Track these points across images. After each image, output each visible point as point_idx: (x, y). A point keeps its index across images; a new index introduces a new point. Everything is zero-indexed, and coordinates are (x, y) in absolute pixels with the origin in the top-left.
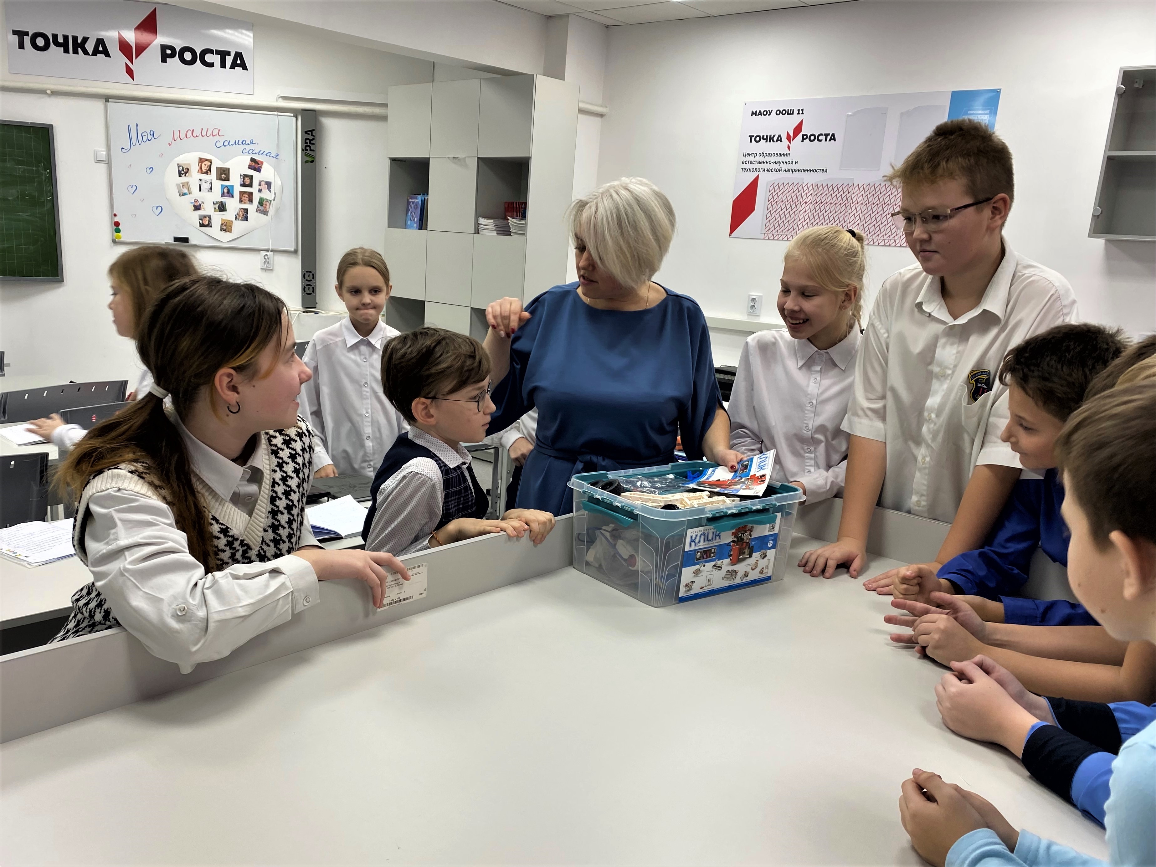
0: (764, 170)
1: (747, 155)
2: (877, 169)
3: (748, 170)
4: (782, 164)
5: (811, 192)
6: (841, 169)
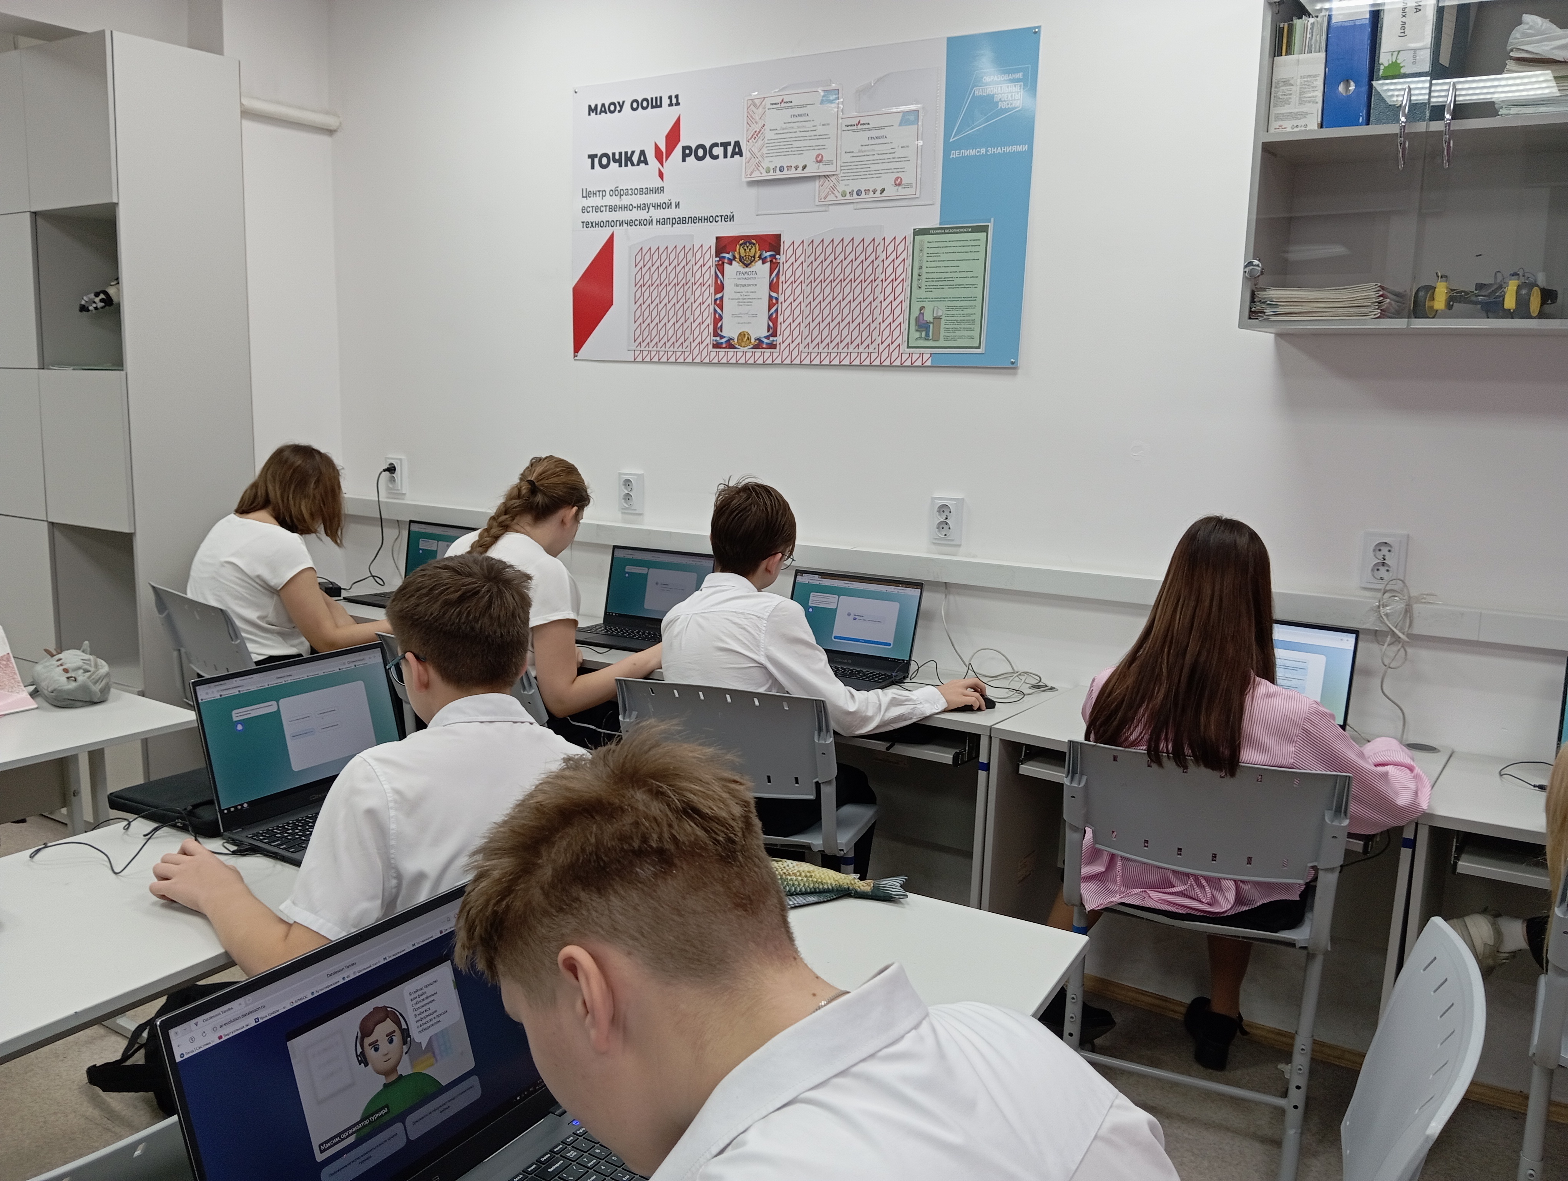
0: (621, 223)
1: (587, 194)
2: (823, 208)
3: (594, 224)
4: (652, 208)
5: (710, 263)
6: (759, 213)
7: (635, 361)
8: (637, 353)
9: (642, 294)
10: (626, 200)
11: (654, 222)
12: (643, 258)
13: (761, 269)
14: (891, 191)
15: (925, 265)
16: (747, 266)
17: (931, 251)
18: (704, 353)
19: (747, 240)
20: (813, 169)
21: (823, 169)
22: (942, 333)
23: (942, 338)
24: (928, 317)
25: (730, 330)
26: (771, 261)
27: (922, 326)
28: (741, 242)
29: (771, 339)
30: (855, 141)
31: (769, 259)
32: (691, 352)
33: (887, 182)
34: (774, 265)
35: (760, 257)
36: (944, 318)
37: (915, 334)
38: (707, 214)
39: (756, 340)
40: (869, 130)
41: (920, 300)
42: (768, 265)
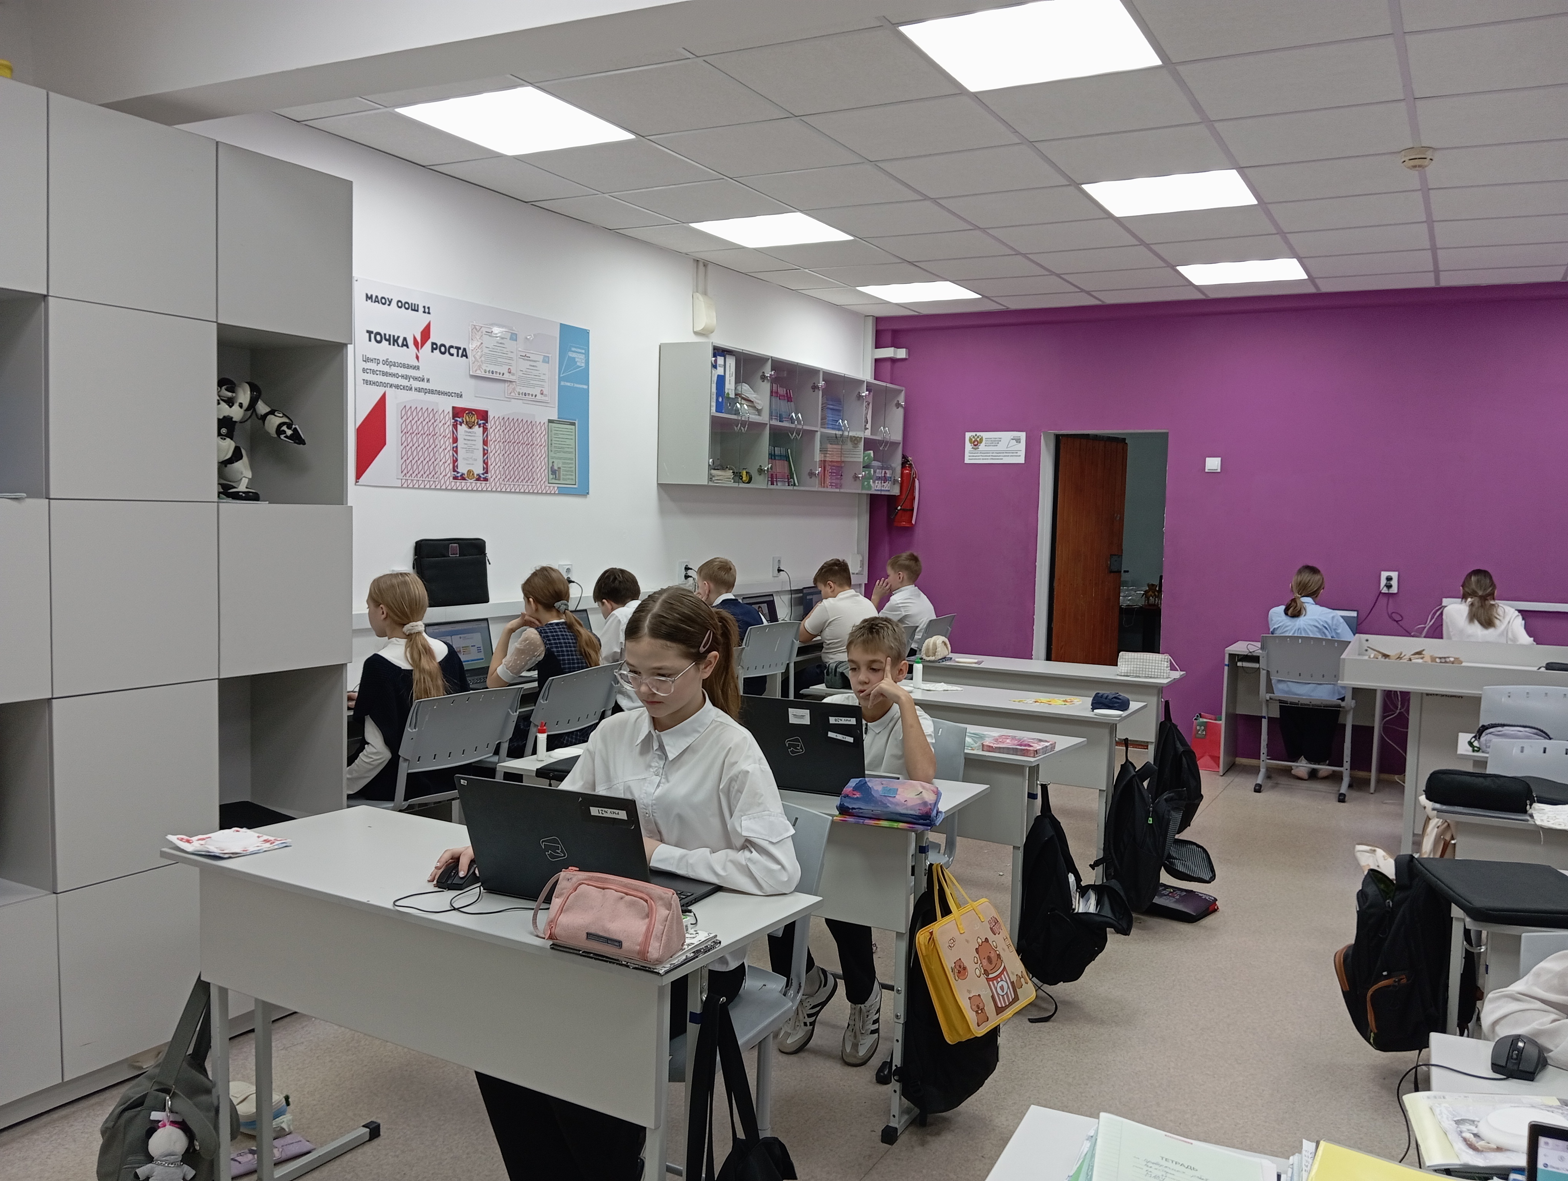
0: (391, 386)
1: (367, 360)
2: (509, 400)
3: (372, 383)
4: (411, 379)
5: (448, 423)
6: (477, 395)
7: (402, 487)
8: (403, 481)
9: (407, 439)
10: (394, 370)
11: (413, 389)
12: (406, 413)
13: (478, 430)
14: (539, 397)
15: (554, 439)
16: (470, 428)
17: (556, 432)
18: (448, 483)
19: (471, 411)
20: (507, 376)
21: (512, 378)
22: (562, 477)
23: (561, 479)
24: (556, 468)
25: (462, 469)
26: (483, 427)
27: (554, 472)
28: (467, 412)
29: (485, 475)
30: (524, 365)
31: (482, 425)
32: (440, 482)
33: (537, 391)
34: (485, 430)
35: (477, 423)
36: (562, 468)
37: (551, 476)
38: (447, 390)
39: (477, 475)
40: (530, 361)
41: (553, 458)
42: (481, 429)
